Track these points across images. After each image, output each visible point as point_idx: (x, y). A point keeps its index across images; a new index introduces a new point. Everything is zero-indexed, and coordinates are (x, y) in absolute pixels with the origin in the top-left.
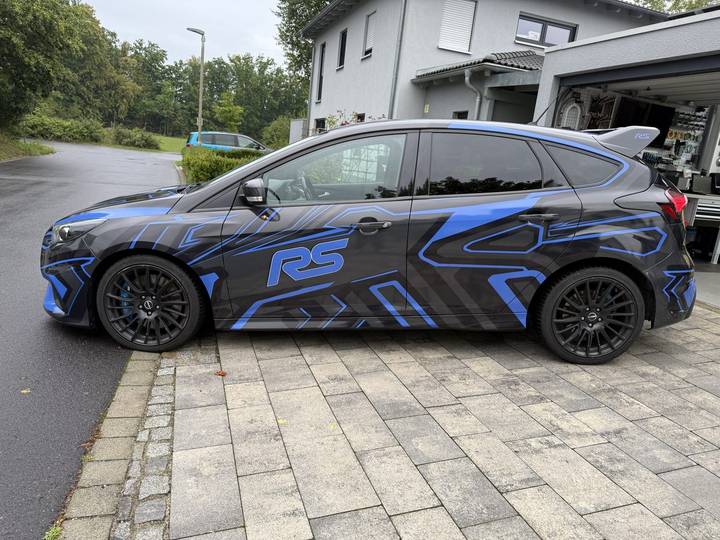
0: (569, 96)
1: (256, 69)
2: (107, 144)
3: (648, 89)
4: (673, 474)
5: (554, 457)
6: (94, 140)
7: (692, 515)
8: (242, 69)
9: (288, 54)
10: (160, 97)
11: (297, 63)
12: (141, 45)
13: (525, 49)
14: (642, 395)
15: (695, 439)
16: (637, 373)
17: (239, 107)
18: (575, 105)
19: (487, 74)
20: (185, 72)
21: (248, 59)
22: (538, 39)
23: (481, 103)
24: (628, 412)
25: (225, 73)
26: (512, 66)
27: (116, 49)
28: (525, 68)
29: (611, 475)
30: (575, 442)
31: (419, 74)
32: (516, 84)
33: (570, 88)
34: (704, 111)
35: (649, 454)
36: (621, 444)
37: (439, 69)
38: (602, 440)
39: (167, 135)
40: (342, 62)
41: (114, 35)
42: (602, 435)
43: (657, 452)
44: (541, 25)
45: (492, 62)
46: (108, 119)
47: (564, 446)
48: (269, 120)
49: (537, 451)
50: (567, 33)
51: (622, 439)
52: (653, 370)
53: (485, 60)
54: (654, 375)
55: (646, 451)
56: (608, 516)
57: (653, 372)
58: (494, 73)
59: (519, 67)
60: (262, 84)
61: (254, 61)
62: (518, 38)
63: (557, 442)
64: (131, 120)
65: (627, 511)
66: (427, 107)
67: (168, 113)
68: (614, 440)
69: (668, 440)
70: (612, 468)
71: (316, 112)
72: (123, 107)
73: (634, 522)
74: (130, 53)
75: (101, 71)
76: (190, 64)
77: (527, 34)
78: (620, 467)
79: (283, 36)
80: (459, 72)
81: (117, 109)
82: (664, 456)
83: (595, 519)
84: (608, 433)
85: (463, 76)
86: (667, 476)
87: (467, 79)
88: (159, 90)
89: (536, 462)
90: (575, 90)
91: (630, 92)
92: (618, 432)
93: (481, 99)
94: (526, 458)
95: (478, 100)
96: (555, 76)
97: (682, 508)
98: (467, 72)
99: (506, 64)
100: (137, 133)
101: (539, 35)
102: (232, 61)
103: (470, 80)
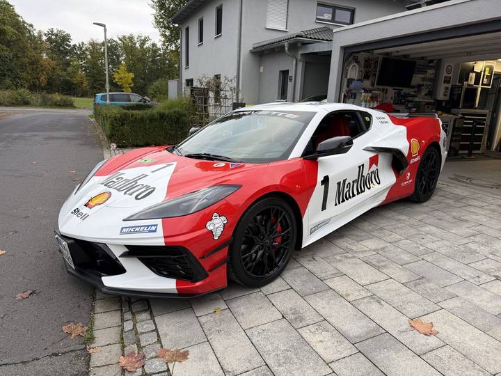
0: (351, 59)
1: (138, 45)
2: (36, 106)
3: (398, 52)
4: (410, 264)
5: (349, 263)
6: (26, 103)
7: (418, 281)
8: (128, 45)
9: (162, 35)
10: (69, 69)
11: (169, 40)
12: (52, 32)
13: (323, 26)
14: (397, 230)
15: (423, 248)
16: (395, 220)
17: (131, 74)
18: (355, 64)
19: (299, 45)
20: (87, 50)
21: (131, 38)
22: (330, 19)
23: (296, 64)
24: (389, 239)
25: (116, 49)
26: (315, 39)
27: (34, 36)
28: (323, 40)
29: (378, 268)
30: (361, 255)
31: (255, 46)
32: (318, 51)
33: (351, 54)
34: (433, 62)
35: (399, 257)
36: (384, 254)
37: (267, 43)
38: (374, 253)
39: (77, 97)
40: (201, 39)
41: (31, 26)
42: (374, 251)
43: (402, 256)
44: (331, 9)
45: (302, 37)
46: (33, 88)
47: (354, 257)
48: (151, 81)
49: (340, 261)
50: (349, 14)
51: (385, 252)
52: (404, 217)
53: (297, 36)
54: (404, 220)
55: (397, 256)
56: (376, 285)
57: (403, 219)
58: (304, 44)
59: (319, 39)
60: (143, 55)
61: (136, 39)
62: (317, 19)
63: (350, 256)
64: (51, 87)
65: (386, 282)
66: (262, 68)
67: (77, 80)
68: (380, 252)
69: (408, 250)
70: (380, 265)
71: (186, 75)
72: (43, 78)
73: (389, 287)
74: (44, 38)
75: (24, 52)
76: (90, 44)
77: (323, 16)
78: (383, 264)
79: (158, 22)
80: (280, 44)
81: (38, 79)
82: (406, 257)
83: (370, 287)
84: (377, 250)
85: (284, 47)
86: (407, 266)
87: (286, 48)
88: (68, 64)
89: (340, 266)
90: (354, 55)
91: (387, 54)
92: (383, 249)
93: (297, 61)
94: (334, 265)
95: (294, 63)
96: (341, 47)
97: (413, 279)
98: (286, 44)
99: (311, 38)
100: (57, 97)
101: (331, 16)
102: (120, 40)
103: (289, 49)
